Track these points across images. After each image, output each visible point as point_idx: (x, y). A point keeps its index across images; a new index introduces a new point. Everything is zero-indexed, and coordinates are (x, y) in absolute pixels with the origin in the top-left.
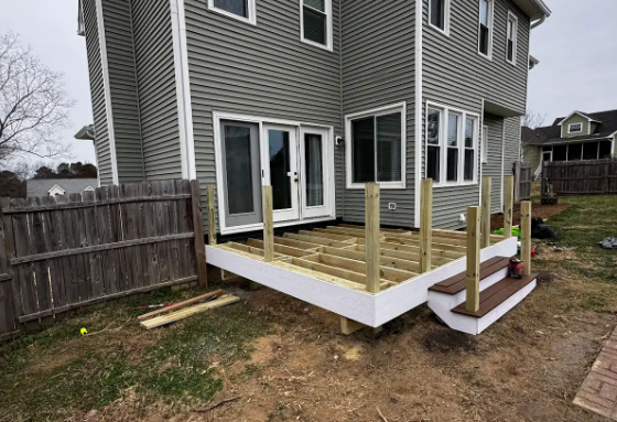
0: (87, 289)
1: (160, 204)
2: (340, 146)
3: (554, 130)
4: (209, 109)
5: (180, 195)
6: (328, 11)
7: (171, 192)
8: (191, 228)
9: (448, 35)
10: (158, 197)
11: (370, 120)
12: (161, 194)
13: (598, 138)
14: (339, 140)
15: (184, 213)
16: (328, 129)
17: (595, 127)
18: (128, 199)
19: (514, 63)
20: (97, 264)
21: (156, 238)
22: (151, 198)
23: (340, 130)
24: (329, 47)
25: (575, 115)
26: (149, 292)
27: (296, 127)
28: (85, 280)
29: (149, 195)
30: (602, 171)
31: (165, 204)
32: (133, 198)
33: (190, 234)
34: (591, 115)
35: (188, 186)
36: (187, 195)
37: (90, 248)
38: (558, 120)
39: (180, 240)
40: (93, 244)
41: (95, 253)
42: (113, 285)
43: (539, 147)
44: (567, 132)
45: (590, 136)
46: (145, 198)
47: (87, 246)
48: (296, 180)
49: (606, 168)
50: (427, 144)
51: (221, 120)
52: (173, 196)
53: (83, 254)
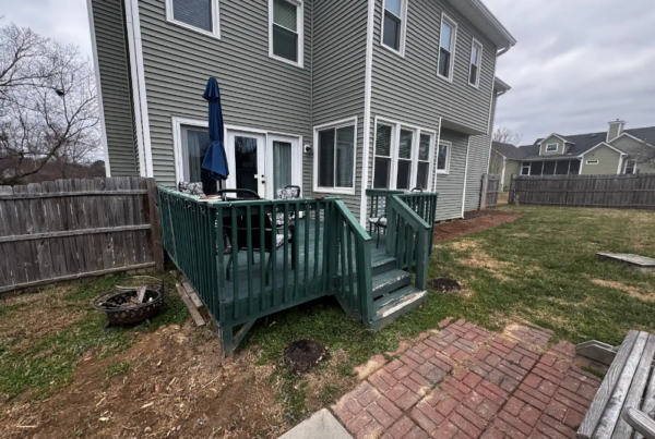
0: (35, 272)
1: (115, 199)
2: (308, 153)
3: (534, 149)
4: (168, 115)
5: (136, 191)
6: (300, 31)
7: (126, 188)
8: (147, 220)
9: (403, 56)
10: (112, 192)
11: (331, 132)
12: (115, 189)
13: (570, 156)
14: (307, 149)
15: (140, 208)
16: (298, 138)
17: (568, 147)
18: (79, 193)
19: (476, 86)
20: (45, 250)
21: (109, 229)
22: (103, 192)
23: (308, 139)
24: (300, 63)
25: (553, 137)
26: (103, 275)
27: (264, 135)
28: (33, 263)
29: (103, 189)
30: (561, 185)
31: (120, 198)
32: (84, 192)
33: (147, 226)
34: (566, 138)
35: (145, 183)
36: (142, 191)
37: (37, 235)
38: (539, 140)
39: (136, 231)
40: (40, 231)
41: (42, 240)
42: (64, 268)
43: (520, 162)
44: (544, 152)
45: (564, 155)
46: (97, 192)
47: (33, 233)
48: (263, 182)
49: (565, 183)
50: (375, 155)
51: (182, 125)
52: (128, 191)
53: (30, 240)
